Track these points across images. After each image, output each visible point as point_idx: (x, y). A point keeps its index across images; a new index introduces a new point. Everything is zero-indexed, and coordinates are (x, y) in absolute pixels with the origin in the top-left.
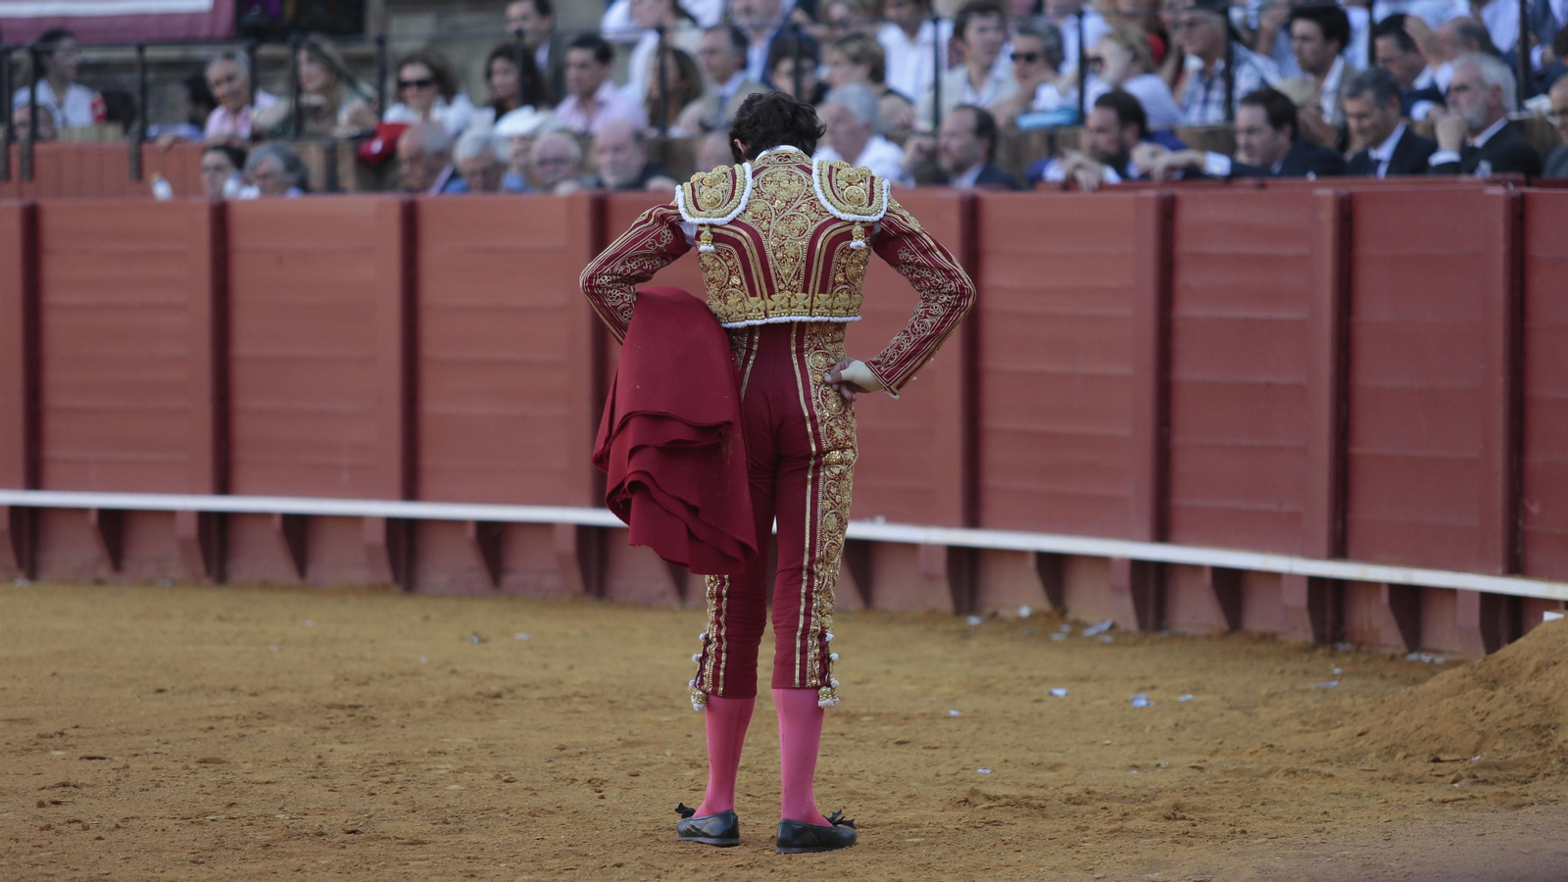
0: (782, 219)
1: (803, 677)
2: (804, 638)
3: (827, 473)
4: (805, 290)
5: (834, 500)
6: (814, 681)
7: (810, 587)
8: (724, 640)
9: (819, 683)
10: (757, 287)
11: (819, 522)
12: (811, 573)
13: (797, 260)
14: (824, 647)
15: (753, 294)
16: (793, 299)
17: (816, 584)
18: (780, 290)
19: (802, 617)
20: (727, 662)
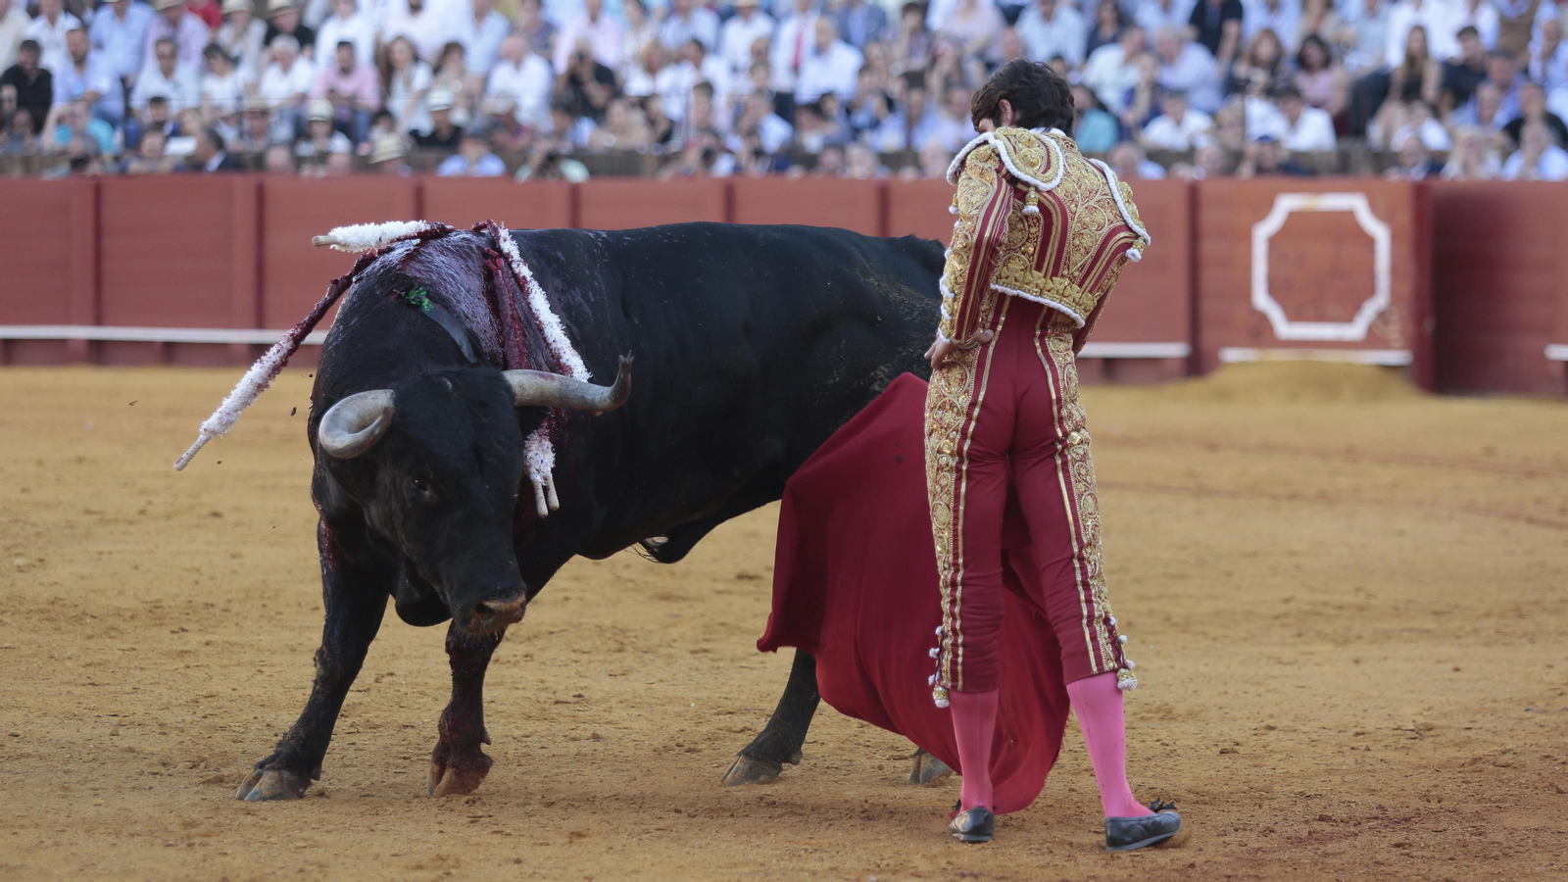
0: (1086, 208)
1: (1099, 663)
2: (1090, 624)
3: (1074, 455)
4: (1080, 285)
5: (1085, 481)
6: (1111, 665)
7: (1084, 573)
8: (959, 633)
9: (1116, 666)
10: (1046, 264)
11: (1078, 507)
12: (1081, 559)
13: (1088, 253)
14: (1111, 630)
15: (1039, 268)
16: (1069, 287)
17: (1089, 570)
18: (1063, 276)
19: (1084, 605)
20: (964, 656)
